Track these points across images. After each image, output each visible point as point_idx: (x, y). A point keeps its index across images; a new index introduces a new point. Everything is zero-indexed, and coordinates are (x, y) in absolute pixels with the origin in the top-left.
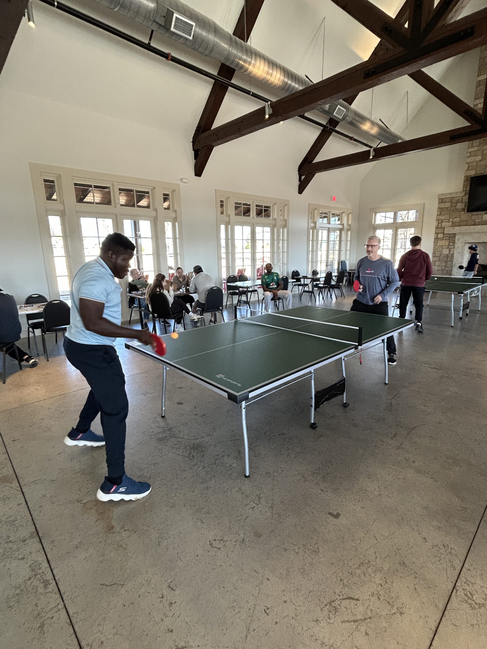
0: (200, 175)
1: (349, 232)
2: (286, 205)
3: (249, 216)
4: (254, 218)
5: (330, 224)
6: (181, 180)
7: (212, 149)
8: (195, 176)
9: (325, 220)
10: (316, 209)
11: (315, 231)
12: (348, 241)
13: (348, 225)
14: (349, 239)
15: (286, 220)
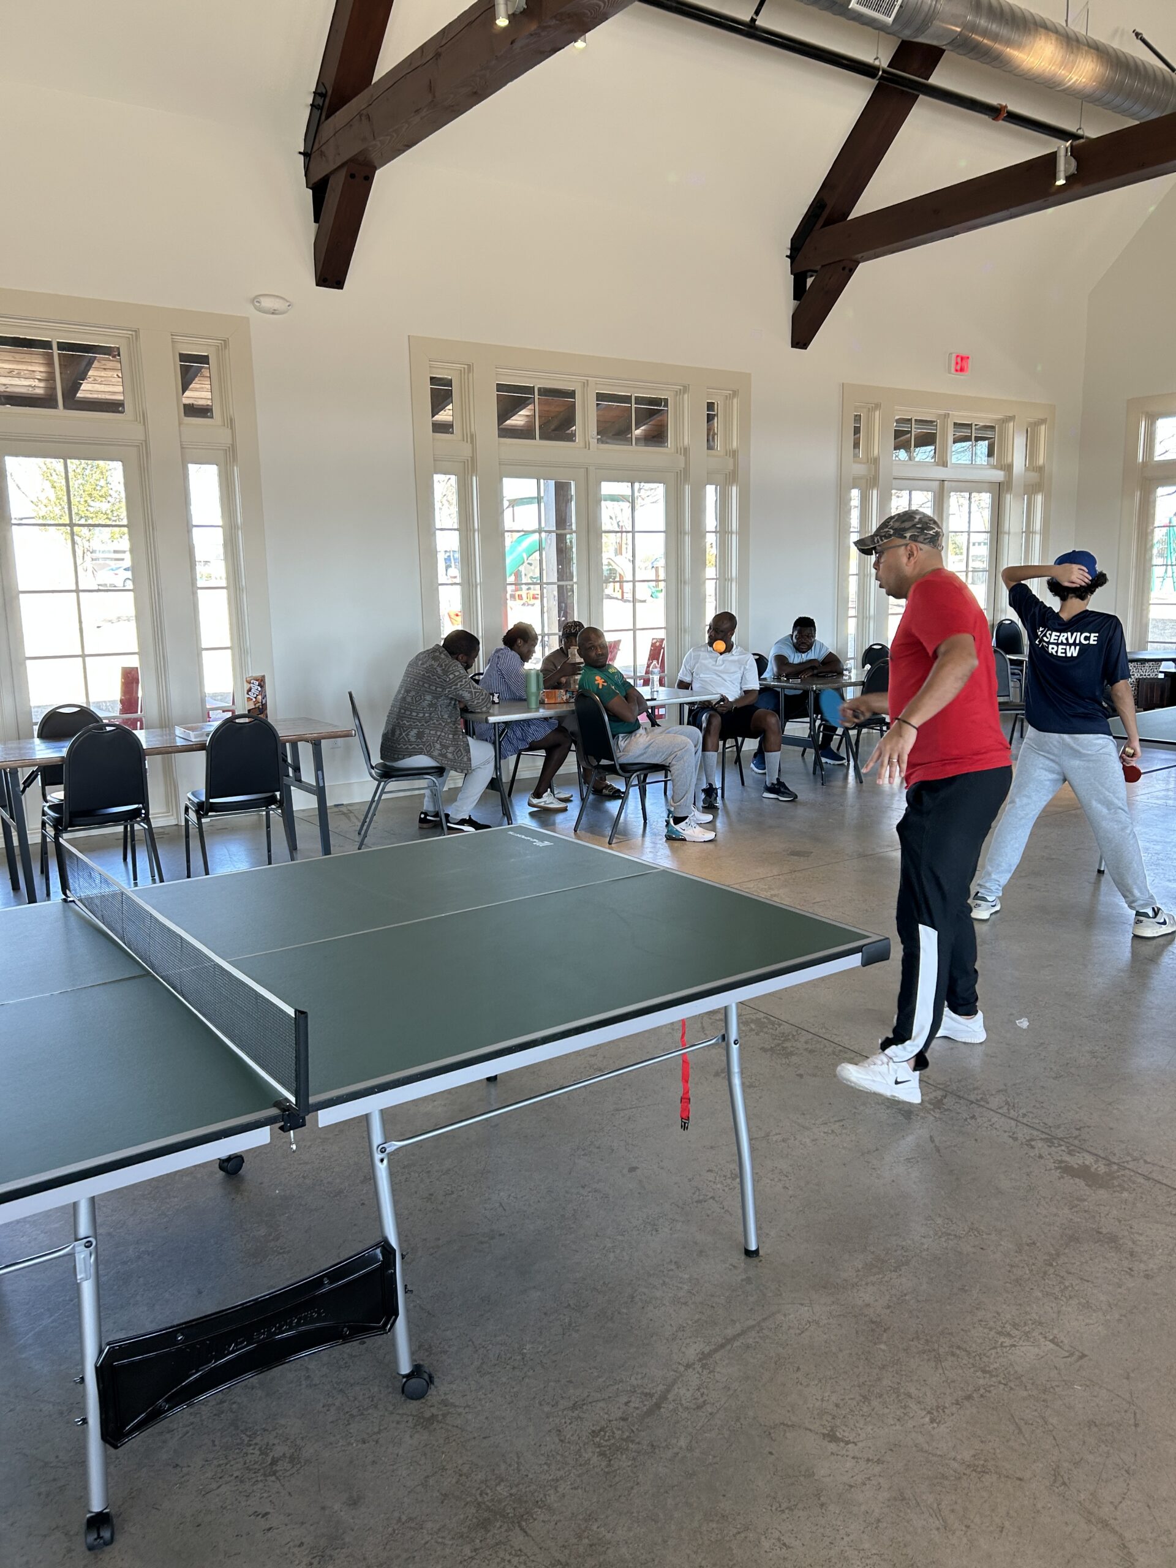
0: (339, 284)
1: (1039, 499)
2: (735, 393)
3: (571, 438)
4: (587, 446)
5: (944, 464)
6: (255, 300)
7: (369, 179)
8: (318, 285)
9: (924, 454)
10: (877, 406)
11: (875, 492)
12: (1034, 533)
13: (1032, 466)
14: (1038, 525)
15: (734, 454)
